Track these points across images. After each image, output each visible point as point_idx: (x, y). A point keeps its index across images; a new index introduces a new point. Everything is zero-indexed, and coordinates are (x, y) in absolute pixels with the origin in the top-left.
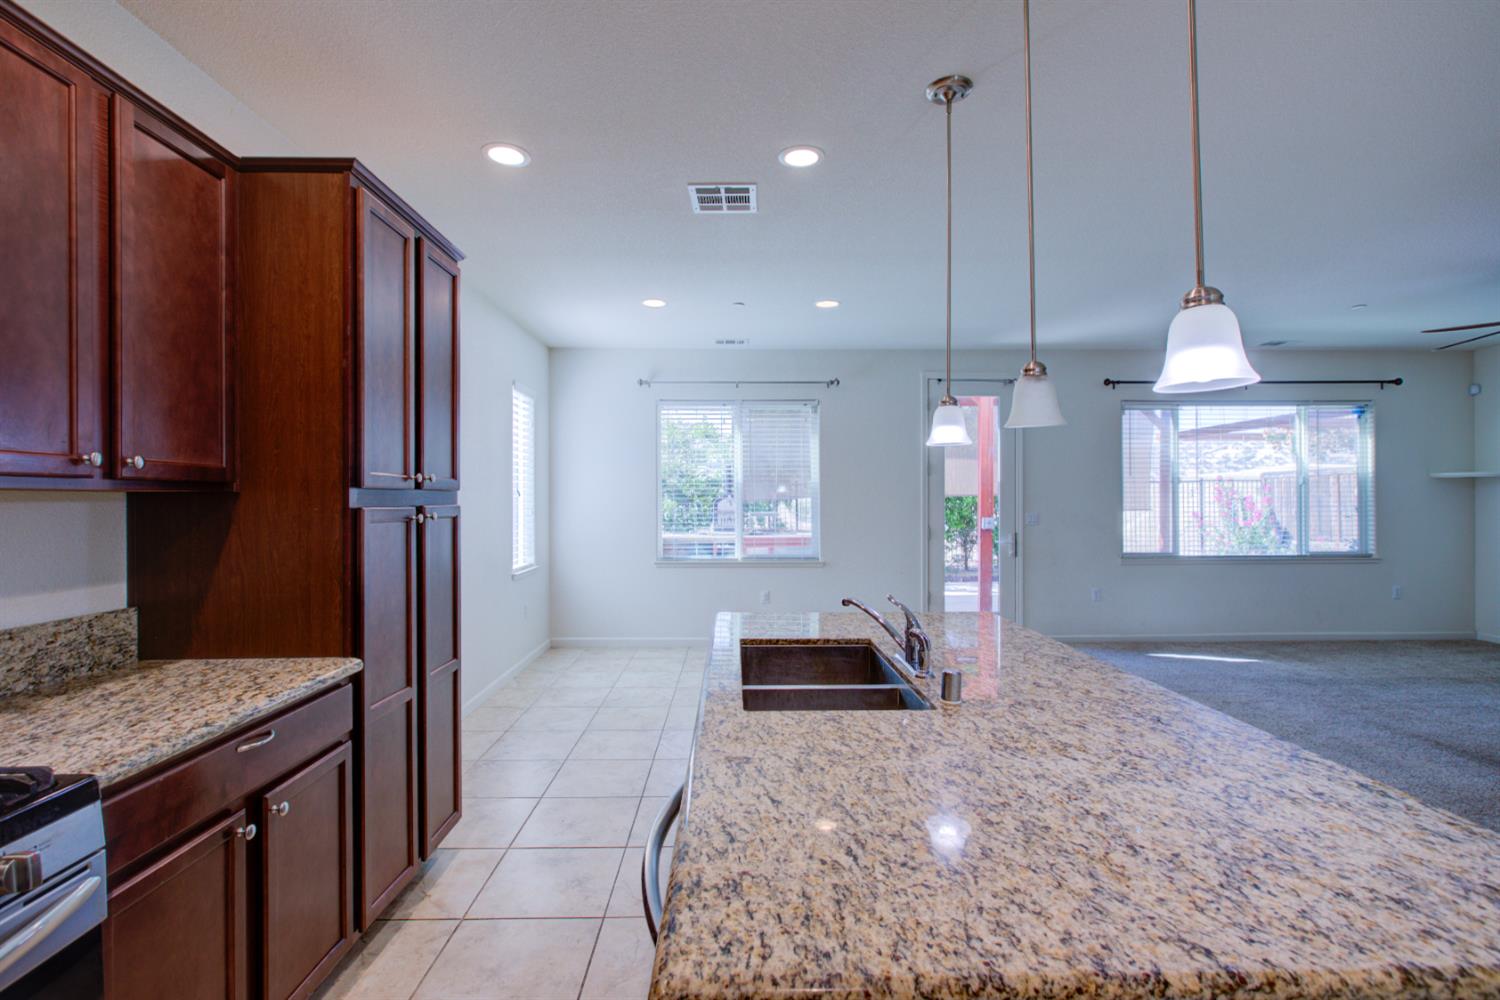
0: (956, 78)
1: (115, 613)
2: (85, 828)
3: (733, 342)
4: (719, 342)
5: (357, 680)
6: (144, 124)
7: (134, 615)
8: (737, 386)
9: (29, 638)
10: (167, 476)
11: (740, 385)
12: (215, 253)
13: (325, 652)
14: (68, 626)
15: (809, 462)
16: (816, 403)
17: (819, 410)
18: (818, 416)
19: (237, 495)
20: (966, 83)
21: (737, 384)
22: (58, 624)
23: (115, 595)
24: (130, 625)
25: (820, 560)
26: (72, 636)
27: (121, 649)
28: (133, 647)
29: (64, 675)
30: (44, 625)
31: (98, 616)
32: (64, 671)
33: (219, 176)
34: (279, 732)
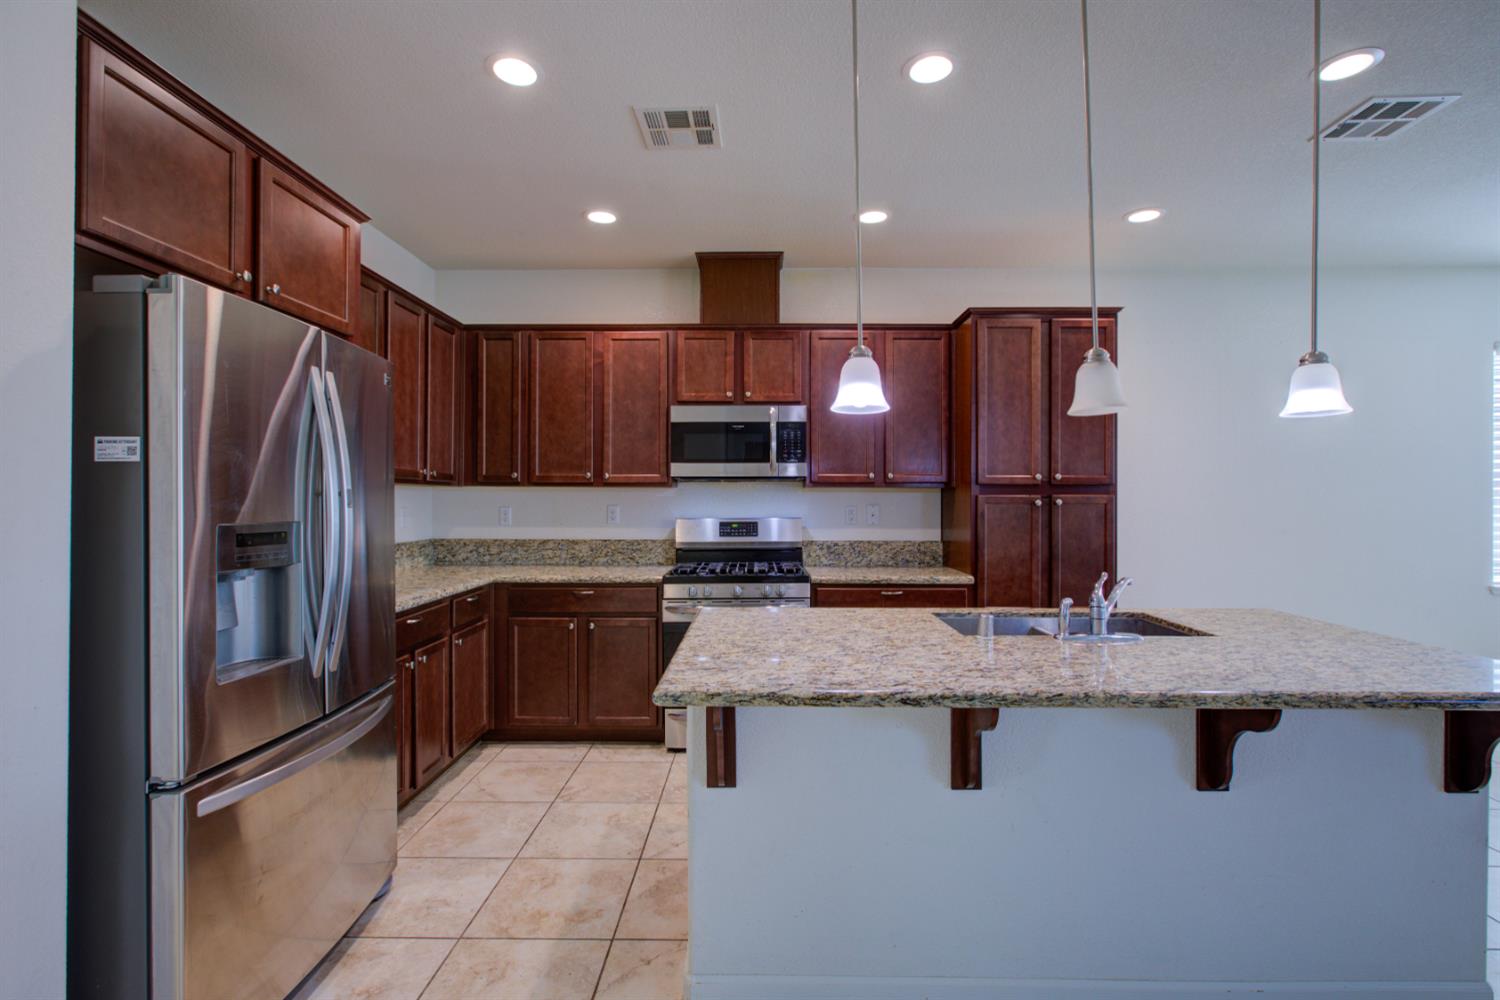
1: (936, 542)
5: (974, 588)
6: (899, 337)
7: (941, 544)
9: (894, 545)
14: (909, 544)
22: (905, 542)
23: (934, 534)
24: (940, 549)
26: (911, 548)
27: (934, 559)
28: (940, 559)
29: (907, 563)
30: (900, 542)
31: (923, 543)
32: (908, 561)
33: (939, 339)
34: (906, 594)
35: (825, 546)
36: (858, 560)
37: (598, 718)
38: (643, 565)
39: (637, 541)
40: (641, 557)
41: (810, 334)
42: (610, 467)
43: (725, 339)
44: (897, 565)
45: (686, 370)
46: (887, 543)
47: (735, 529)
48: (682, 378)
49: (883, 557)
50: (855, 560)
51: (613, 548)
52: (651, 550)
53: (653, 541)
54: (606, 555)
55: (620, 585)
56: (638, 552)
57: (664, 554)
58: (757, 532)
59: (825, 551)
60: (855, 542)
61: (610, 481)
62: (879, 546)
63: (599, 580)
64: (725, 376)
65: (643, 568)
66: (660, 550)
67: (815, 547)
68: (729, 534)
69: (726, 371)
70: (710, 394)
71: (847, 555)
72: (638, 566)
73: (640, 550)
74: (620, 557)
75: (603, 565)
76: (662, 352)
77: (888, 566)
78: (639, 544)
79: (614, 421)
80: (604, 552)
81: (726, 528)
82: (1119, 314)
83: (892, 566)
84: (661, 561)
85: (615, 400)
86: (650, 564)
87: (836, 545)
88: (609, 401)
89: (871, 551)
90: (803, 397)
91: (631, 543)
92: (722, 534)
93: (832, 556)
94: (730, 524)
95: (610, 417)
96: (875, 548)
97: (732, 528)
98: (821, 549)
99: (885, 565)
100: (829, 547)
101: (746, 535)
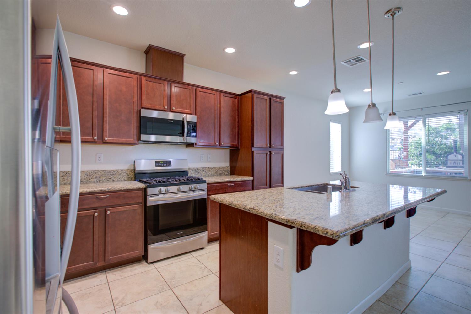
0: (393, 9)
1: (227, 167)
2: (204, 186)
3: (416, 94)
4: (410, 95)
5: (253, 181)
6: (225, 95)
7: (230, 167)
8: (422, 110)
9: (216, 169)
10: (231, 146)
11: (423, 109)
12: (235, 111)
13: (249, 176)
14: (220, 168)
15: (463, 136)
16: (466, 111)
17: (468, 114)
18: (467, 116)
19: (240, 149)
20: (399, 9)
21: (422, 109)
22: (220, 167)
23: (227, 164)
24: (229, 169)
25: (468, 178)
26: (221, 169)
27: (228, 173)
28: (230, 173)
29: (220, 175)
30: (218, 167)
31: (225, 167)
32: (220, 174)
33: (236, 98)
34: (235, 185)
35: (194, 170)
36: (205, 174)
37: (111, 258)
38: (116, 181)
39: (113, 170)
40: (115, 178)
41: (196, 89)
42: (107, 134)
43: (164, 84)
44: (217, 176)
45: (146, 94)
46: (214, 168)
47: (162, 164)
48: (144, 97)
49: (213, 173)
50: (204, 174)
51: (100, 174)
52: (120, 174)
53: (122, 170)
54: (96, 178)
55: (125, 191)
56: (113, 175)
57: (127, 176)
58: (171, 165)
59: (194, 171)
60: (204, 168)
61: (107, 141)
62: (212, 169)
63: (113, 189)
64: (163, 100)
65: (116, 183)
66: (125, 174)
67: (191, 170)
68: (160, 166)
69: (164, 98)
70: (157, 106)
71: (201, 173)
72: (113, 182)
73: (115, 174)
74: (104, 178)
75: (94, 182)
76: (134, 84)
77: (215, 176)
78: (114, 172)
79: (109, 113)
80: (94, 177)
81: (158, 164)
82: (285, 99)
83: (216, 176)
84: (125, 179)
85: (110, 102)
86: (120, 181)
87: (198, 169)
88: (107, 102)
89: (209, 171)
90: (193, 113)
91: (110, 171)
92: (157, 166)
93: (196, 173)
94: (159, 162)
95: (107, 110)
96: (210, 169)
97: (160, 164)
98: (193, 171)
99: (213, 176)
100: (195, 170)
101: (167, 166)
